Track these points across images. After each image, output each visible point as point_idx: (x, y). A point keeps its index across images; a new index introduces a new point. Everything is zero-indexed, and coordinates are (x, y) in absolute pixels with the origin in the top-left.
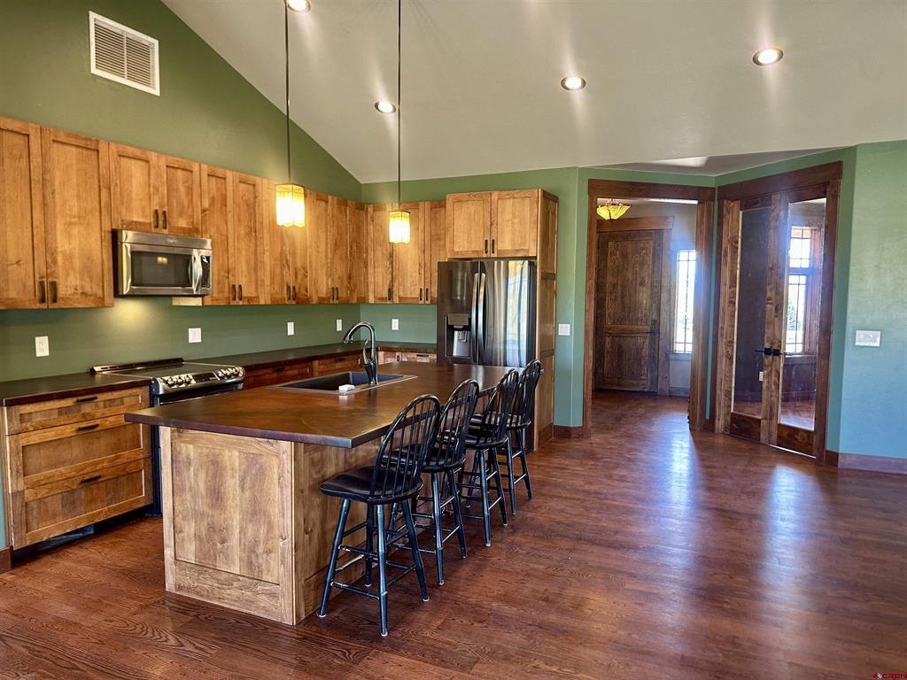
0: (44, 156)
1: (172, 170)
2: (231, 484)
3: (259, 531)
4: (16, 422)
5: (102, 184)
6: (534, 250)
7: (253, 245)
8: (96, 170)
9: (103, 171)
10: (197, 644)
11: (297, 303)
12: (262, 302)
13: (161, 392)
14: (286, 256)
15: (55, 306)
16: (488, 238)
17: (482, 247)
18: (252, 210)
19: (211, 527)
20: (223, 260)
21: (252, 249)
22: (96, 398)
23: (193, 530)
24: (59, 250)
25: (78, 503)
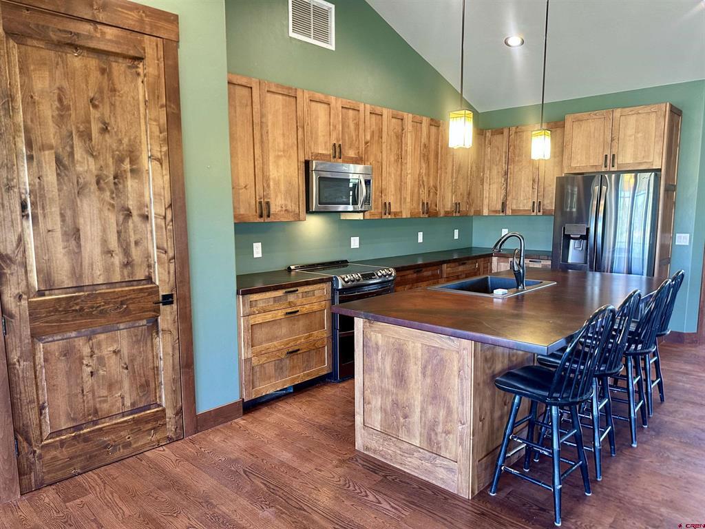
0: (262, 103)
1: (345, 110)
2: (414, 370)
3: (438, 413)
4: (247, 306)
5: (298, 124)
6: (659, 162)
7: (399, 170)
8: (295, 112)
9: (299, 113)
10: (392, 504)
11: (429, 216)
12: (404, 217)
13: (340, 287)
14: (422, 178)
15: (268, 220)
16: (607, 152)
17: (601, 161)
18: (400, 141)
19: (395, 404)
20: (379, 183)
21: (399, 173)
22: (297, 290)
23: (379, 403)
24: (271, 177)
25: (284, 369)
